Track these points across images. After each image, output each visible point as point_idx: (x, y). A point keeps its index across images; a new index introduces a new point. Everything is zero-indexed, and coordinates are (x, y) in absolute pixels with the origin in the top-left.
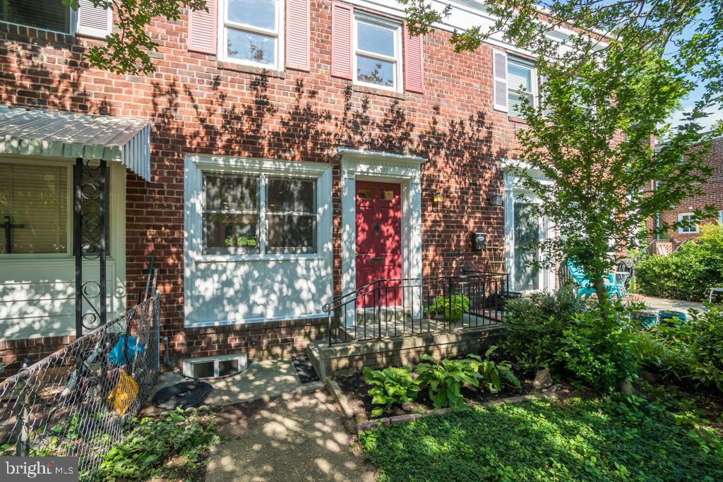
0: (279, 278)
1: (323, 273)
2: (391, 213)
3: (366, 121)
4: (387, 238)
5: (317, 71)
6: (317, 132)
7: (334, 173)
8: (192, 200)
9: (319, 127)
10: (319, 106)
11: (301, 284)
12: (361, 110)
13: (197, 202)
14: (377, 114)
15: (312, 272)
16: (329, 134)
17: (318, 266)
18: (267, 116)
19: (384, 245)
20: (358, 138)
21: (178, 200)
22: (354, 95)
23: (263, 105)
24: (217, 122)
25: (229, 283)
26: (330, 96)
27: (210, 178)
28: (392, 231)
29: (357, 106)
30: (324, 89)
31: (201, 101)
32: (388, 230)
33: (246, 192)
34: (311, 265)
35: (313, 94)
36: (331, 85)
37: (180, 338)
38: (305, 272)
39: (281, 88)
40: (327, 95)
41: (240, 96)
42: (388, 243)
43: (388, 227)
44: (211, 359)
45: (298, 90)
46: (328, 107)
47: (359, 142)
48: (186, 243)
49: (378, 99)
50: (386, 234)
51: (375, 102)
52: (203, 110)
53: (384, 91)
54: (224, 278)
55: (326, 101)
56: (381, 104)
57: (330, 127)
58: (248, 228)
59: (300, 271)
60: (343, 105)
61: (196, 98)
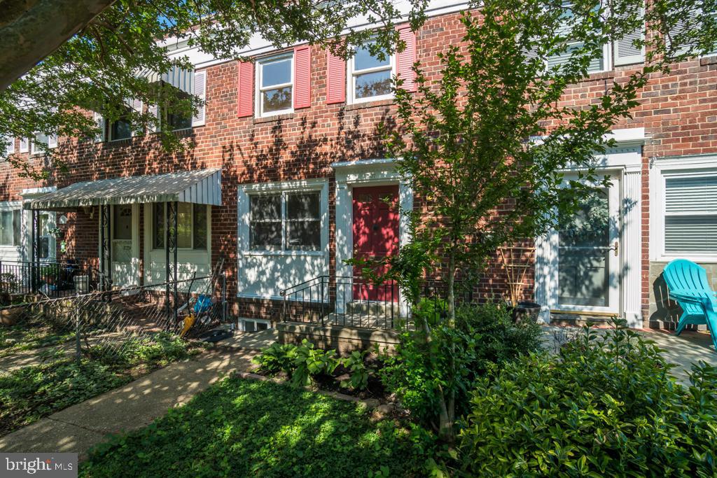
0: (293, 272)
1: (325, 269)
2: (392, 216)
3: (357, 136)
4: (387, 240)
5: (317, 104)
6: (317, 154)
7: (330, 185)
8: (243, 217)
9: (318, 150)
10: (318, 133)
11: (308, 277)
12: (352, 127)
13: (247, 218)
14: (368, 125)
15: (316, 268)
16: (326, 154)
17: (321, 264)
18: (282, 151)
19: (384, 246)
20: (350, 152)
21: (234, 215)
22: (347, 115)
23: (279, 143)
24: (253, 162)
25: (263, 273)
26: (327, 121)
27: (254, 198)
28: (391, 233)
29: (349, 124)
30: (321, 117)
31: (245, 149)
32: (388, 233)
33: (274, 208)
34: (315, 263)
35: (314, 124)
36: (327, 112)
37: (236, 306)
38: (311, 268)
39: (291, 126)
40: (324, 121)
41: (266, 140)
42: (388, 245)
43: (388, 230)
44: (252, 320)
45: (303, 124)
46: (326, 131)
47: (351, 156)
48: (240, 245)
49: (368, 111)
50: (386, 237)
51: (365, 116)
52: (246, 155)
53: (374, 102)
54: (261, 269)
55: (323, 126)
56: (371, 115)
57: (327, 148)
58: (275, 233)
59: (308, 267)
60: (337, 126)
61: (242, 148)
